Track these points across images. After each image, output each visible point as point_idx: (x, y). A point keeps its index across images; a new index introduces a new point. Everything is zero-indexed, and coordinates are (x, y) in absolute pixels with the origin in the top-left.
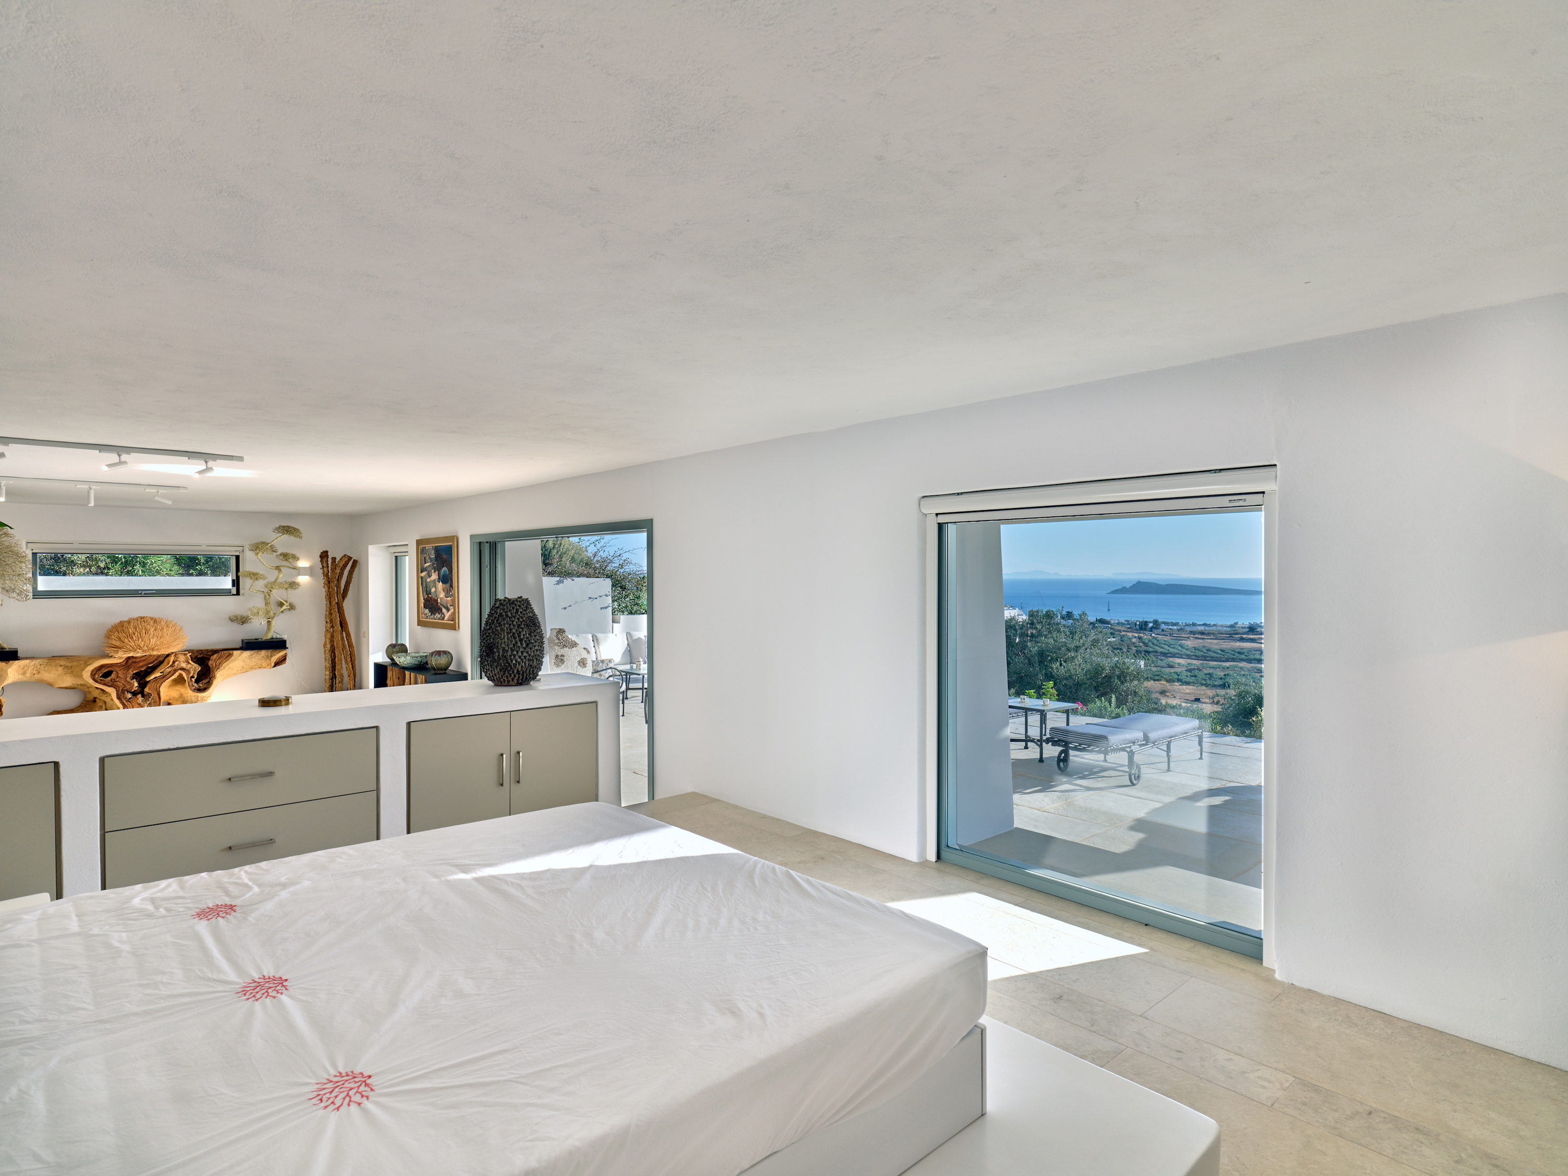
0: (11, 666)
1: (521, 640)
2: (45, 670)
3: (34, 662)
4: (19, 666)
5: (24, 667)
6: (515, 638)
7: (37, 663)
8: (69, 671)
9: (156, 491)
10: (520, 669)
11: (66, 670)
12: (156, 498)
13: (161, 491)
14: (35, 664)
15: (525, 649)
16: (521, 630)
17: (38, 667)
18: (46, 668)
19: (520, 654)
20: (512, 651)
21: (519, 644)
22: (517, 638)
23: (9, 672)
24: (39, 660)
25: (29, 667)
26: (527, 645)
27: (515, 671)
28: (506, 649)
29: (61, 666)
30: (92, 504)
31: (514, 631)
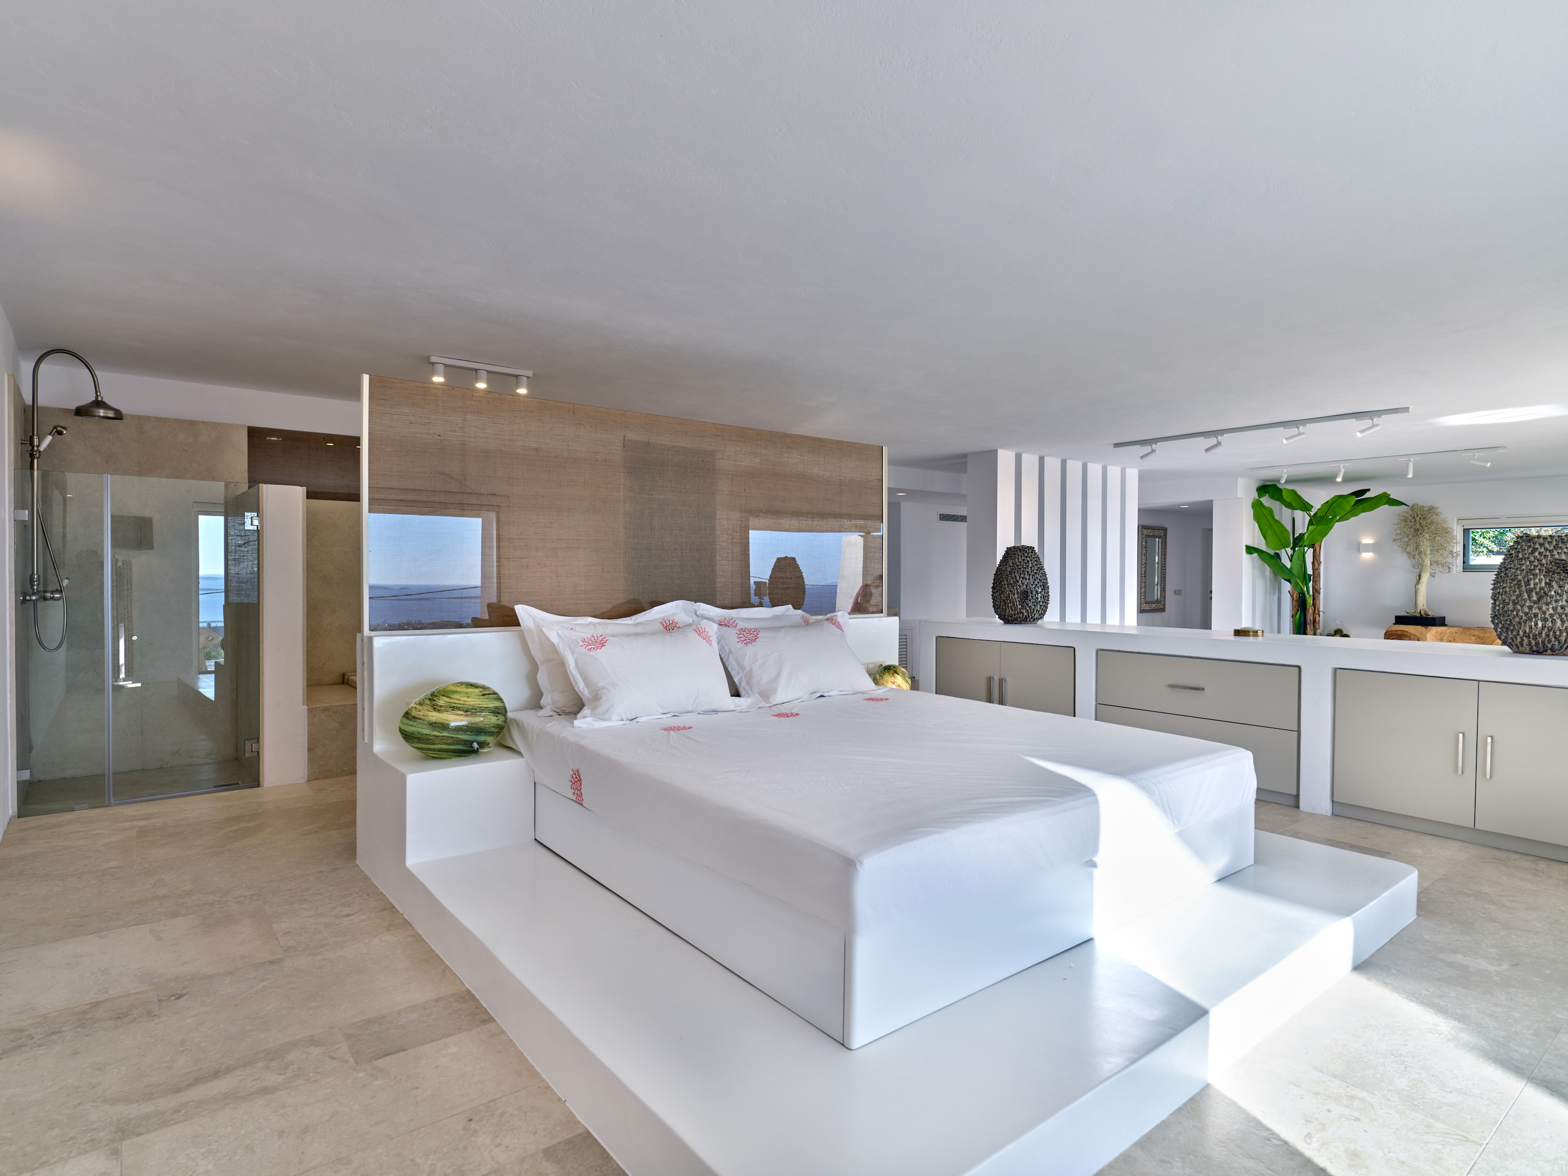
0: (1430, 631)
1: (1529, 591)
2: (1459, 638)
3: (1450, 630)
4: (1437, 632)
5: (1441, 634)
6: (1520, 587)
7: (1453, 631)
8: (1481, 641)
9: (1472, 454)
10: (1527, 630)
11: (1478, 640)
12: (1472, 462)
13: (1477, 454)
14: (1451, 632)
15: (1535, 602)
16: (1532, 577)
17: (1454, 635)
18: (1461, 636)
19: (1526, 610)
20: (1515, 604)
21: (1526, 596)
22: (1524, 587)
23: (1428, 637)
24: (1455, 629)
25: (1445, 634)
26: (1539, 599)
27: (1521, 633)
28: (1507, 601)
29: (1474, 636)
30: (1410, 476)
31: (1520, 577)
